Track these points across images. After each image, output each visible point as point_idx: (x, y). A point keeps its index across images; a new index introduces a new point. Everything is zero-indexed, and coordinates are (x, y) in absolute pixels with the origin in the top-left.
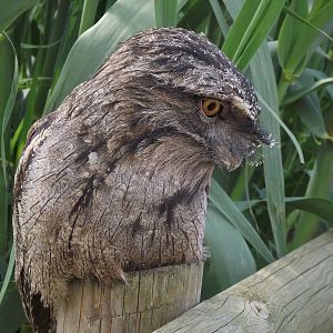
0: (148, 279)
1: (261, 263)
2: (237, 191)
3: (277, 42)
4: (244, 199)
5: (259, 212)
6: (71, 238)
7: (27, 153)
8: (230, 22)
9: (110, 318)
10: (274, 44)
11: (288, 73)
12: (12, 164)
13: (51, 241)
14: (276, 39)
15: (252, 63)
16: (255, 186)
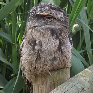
0: (56, 73)
1: (86, 67)
2: (78, 48)
3: (87, 7)
4: (80, 50)
5: (85, 54)
6: (36, 66)
7: (22, 44)
8: (74, 3)
9: (47, 83)
10: (86, 8)
11: (90, 15)
12: (18, 45)
13: (30, 67)
14: (86, 7)
15: (80, 13)
16: (83, 46)
